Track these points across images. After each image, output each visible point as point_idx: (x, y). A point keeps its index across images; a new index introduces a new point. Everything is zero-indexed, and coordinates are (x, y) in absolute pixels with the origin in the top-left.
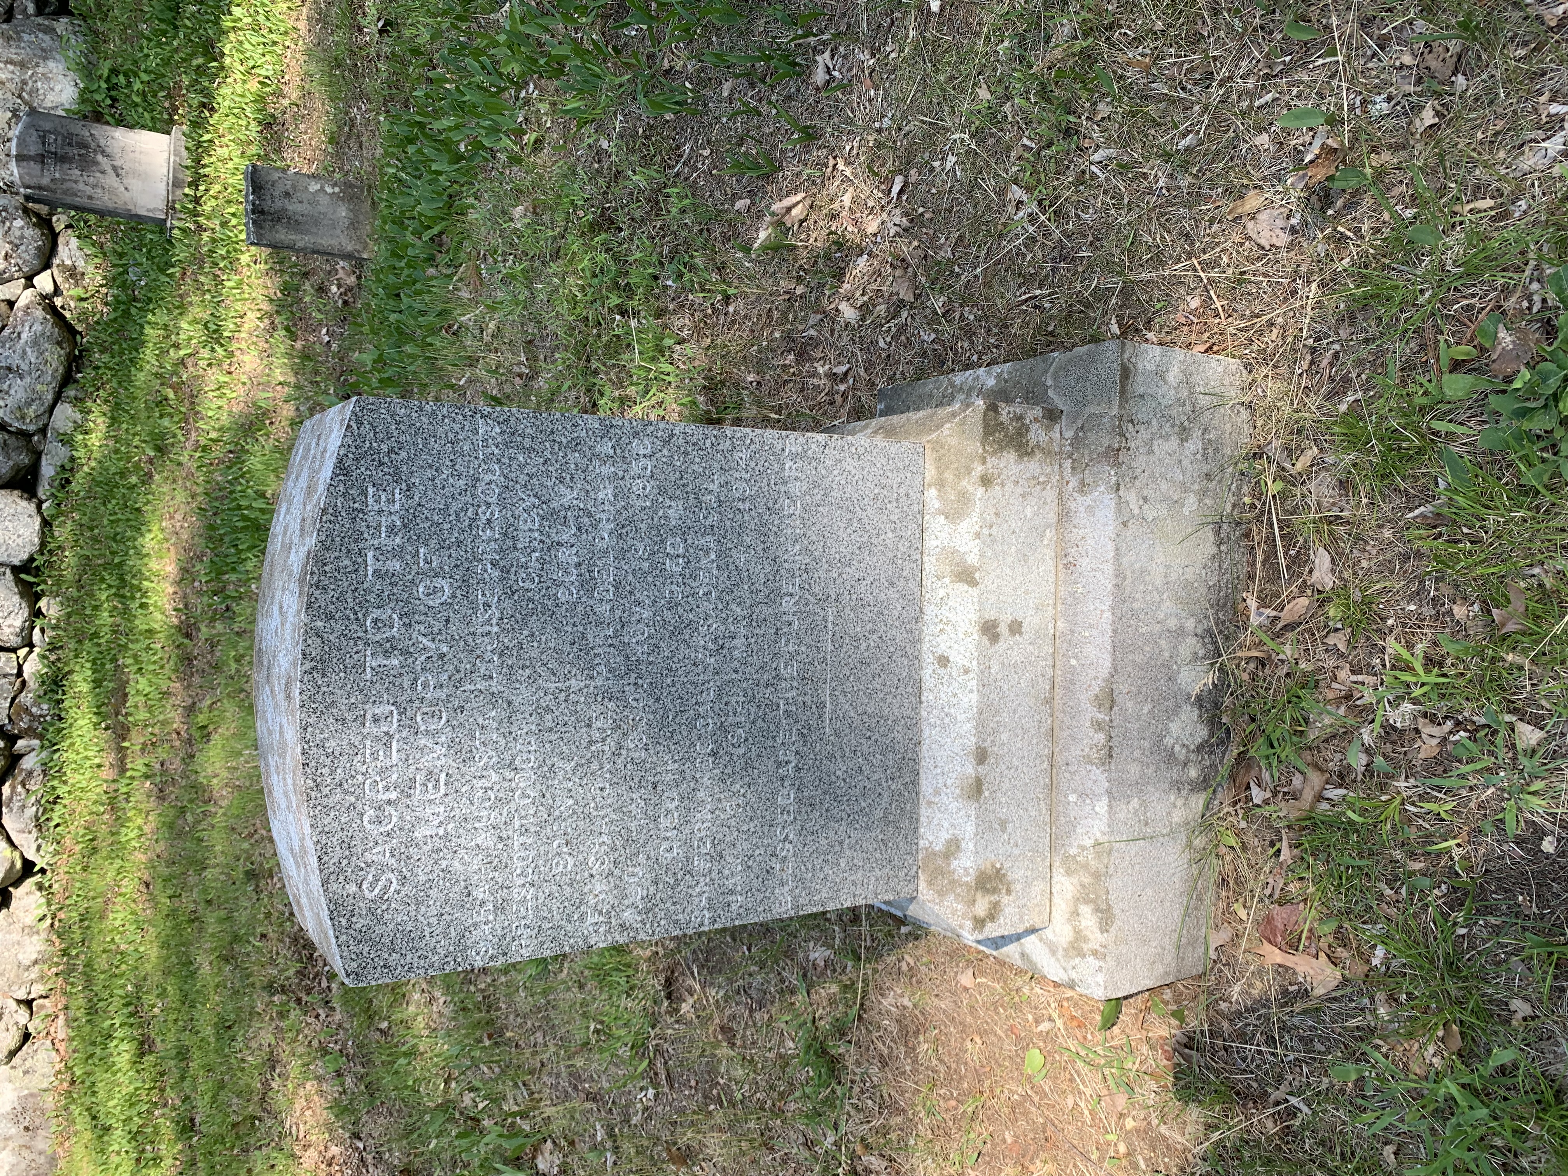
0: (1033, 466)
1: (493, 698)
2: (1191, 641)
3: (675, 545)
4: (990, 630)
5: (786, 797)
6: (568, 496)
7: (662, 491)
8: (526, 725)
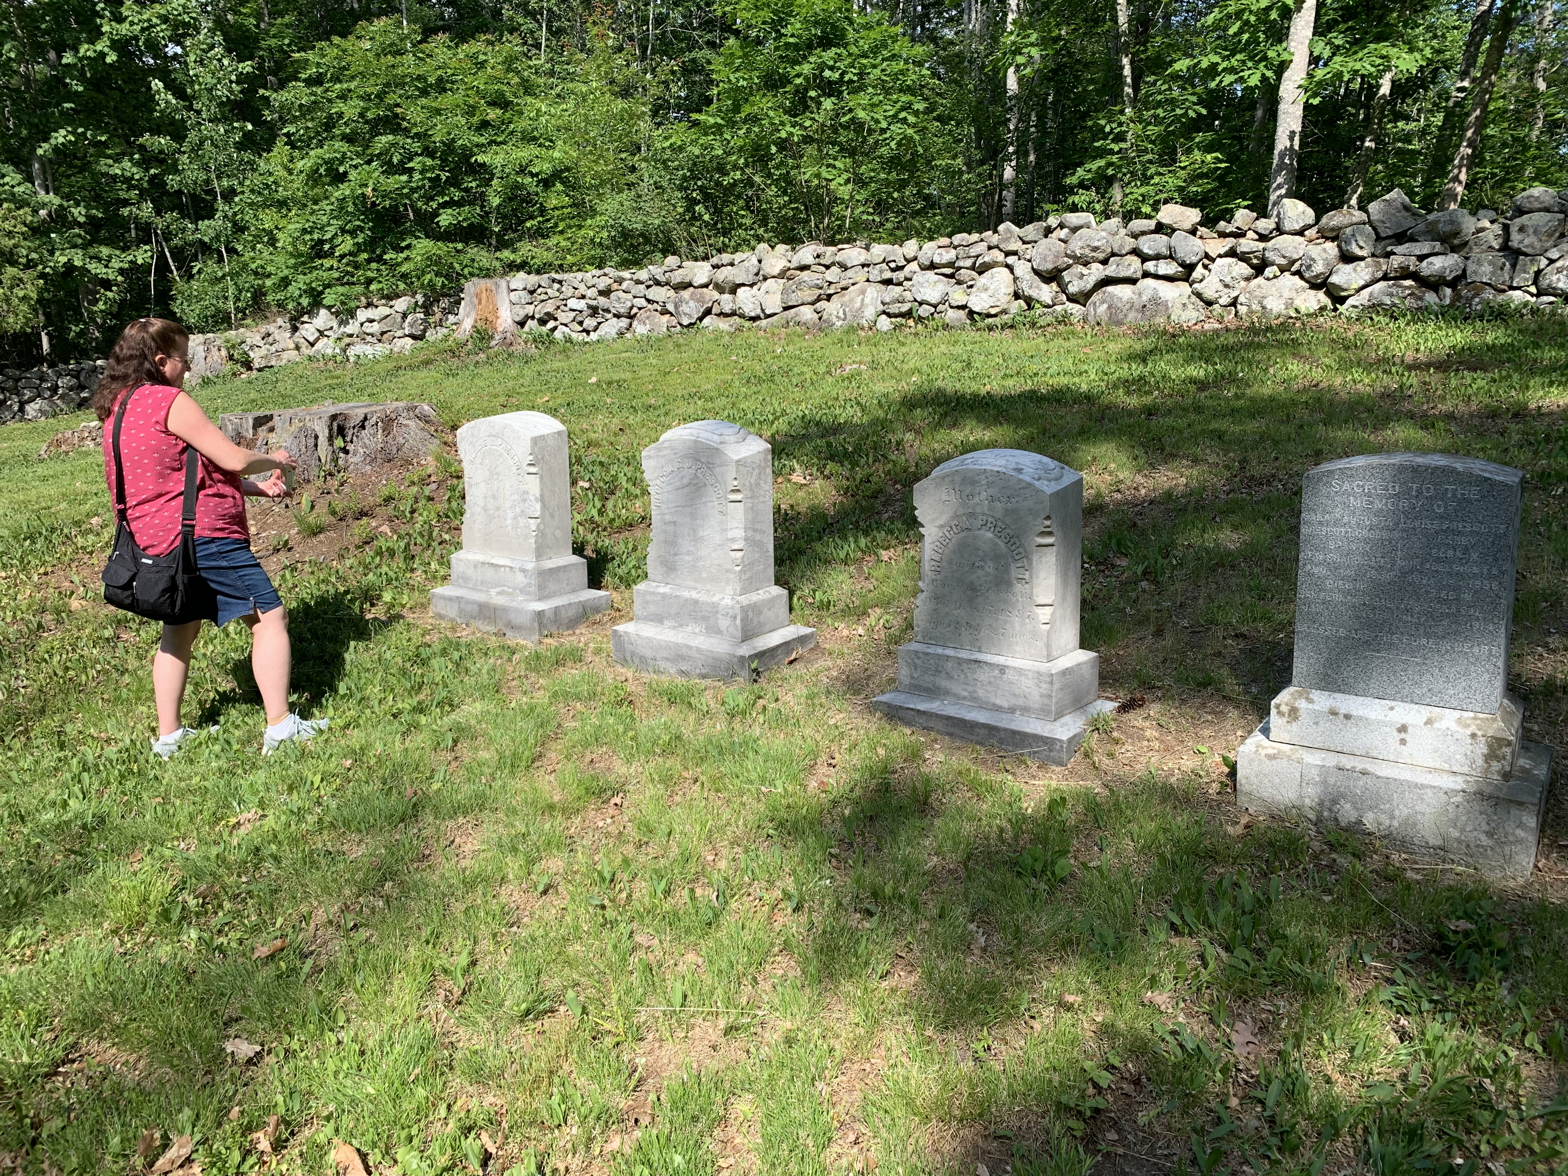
0: (1480, 762)
1: (1397, 524)
2: (1387, 823)
3: (1452, 595)
4: (1403, 729)
5: (1342, 632)
6: (1475, 556)
7: (1476, 592)
8: (1385, 535)
